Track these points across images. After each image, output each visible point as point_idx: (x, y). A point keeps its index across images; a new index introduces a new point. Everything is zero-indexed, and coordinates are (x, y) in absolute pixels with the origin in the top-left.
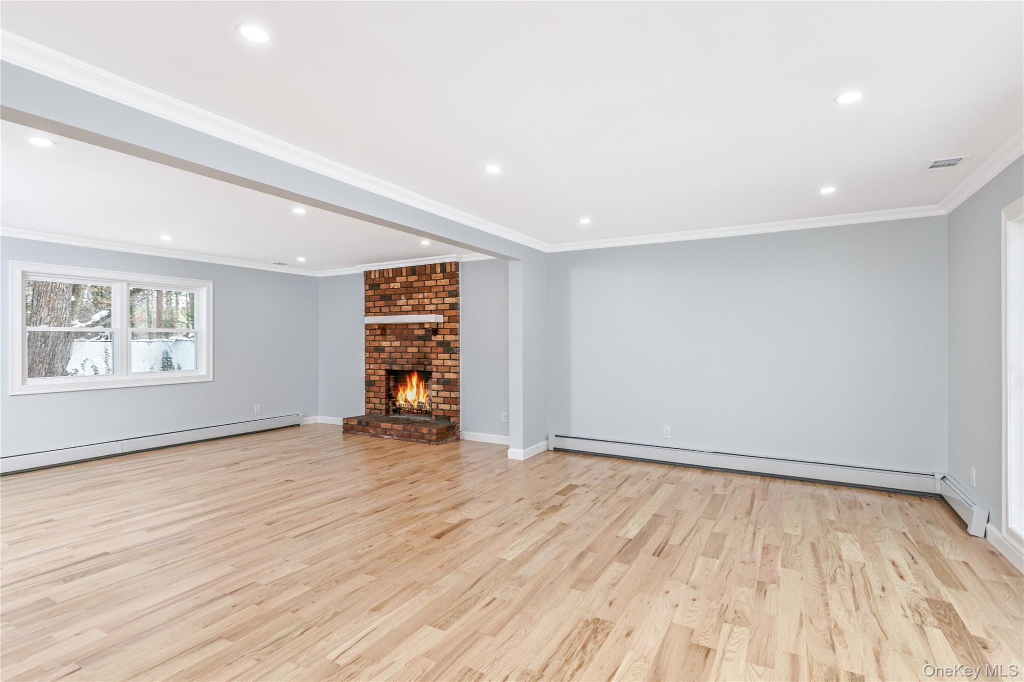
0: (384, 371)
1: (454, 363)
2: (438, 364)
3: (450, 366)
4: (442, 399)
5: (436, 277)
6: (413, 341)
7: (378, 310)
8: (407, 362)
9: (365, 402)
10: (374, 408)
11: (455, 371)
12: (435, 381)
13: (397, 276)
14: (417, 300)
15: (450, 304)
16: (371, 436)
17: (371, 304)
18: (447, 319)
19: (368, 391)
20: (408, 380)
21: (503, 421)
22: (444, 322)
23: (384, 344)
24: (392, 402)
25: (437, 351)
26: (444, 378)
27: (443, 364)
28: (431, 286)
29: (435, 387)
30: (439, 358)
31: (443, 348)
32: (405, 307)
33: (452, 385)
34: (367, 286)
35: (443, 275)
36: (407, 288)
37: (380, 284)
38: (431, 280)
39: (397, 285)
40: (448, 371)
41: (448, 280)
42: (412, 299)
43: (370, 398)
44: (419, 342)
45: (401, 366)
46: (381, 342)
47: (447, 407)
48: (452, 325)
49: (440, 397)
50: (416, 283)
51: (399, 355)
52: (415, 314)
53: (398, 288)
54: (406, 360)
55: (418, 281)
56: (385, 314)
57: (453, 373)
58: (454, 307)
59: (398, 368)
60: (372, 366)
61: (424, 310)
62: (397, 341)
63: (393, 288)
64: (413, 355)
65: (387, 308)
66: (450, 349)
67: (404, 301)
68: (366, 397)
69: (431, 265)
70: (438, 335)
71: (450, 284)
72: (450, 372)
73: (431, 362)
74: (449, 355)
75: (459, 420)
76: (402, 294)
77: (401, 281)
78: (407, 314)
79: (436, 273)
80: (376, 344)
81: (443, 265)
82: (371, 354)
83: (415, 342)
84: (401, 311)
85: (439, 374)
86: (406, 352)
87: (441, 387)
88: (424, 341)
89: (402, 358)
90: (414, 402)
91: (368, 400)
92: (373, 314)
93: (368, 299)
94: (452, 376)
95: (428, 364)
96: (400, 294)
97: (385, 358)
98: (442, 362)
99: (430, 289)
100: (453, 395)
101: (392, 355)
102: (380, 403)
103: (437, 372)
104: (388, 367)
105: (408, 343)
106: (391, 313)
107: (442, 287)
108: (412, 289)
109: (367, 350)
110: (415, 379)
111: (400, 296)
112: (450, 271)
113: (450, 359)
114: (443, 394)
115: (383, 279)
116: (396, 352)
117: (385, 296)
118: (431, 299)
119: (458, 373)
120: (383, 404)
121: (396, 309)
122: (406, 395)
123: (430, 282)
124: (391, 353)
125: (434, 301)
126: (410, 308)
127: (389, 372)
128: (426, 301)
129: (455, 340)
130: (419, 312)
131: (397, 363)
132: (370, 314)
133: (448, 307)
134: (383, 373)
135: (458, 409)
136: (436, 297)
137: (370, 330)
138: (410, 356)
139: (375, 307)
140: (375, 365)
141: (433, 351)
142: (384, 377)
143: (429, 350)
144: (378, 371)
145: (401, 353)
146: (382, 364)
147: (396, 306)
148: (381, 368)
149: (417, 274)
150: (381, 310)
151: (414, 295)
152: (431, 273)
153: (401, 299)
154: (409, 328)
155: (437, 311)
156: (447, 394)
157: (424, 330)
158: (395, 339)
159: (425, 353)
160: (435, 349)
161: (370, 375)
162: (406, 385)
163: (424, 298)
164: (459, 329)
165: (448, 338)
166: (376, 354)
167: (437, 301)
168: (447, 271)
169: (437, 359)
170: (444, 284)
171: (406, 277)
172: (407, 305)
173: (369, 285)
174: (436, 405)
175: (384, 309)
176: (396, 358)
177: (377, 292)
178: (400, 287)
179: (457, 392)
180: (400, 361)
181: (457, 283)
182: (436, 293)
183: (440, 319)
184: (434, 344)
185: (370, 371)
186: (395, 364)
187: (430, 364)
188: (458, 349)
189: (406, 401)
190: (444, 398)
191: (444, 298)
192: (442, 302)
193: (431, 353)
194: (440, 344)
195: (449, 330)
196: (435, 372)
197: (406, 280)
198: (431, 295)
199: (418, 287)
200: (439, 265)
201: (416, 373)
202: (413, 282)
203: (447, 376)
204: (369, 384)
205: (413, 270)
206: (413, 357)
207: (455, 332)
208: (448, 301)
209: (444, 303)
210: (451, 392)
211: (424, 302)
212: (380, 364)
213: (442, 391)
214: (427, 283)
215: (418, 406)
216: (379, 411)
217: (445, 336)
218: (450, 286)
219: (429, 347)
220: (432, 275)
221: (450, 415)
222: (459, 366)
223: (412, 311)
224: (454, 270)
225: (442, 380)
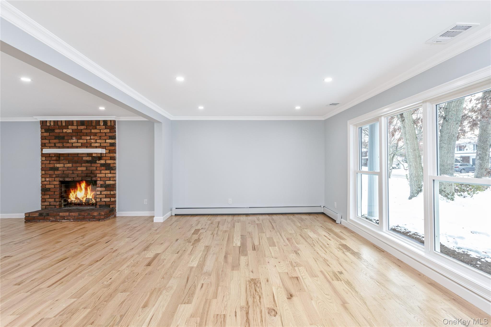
0: (58, 182)
1: (113, 175)
2: (101, 176)
3: (110, 177)
4: (105, 195)
5: (100, 128)
6: (82, 164)
7: (53, 145)
8: (77, 176)
9: (41, 202)
10: (49, 205)
11: (114, 180)
12: (99, 186)
13: (69, 125)
14: (86, 140)
15: (110, 143)
16: (51, 222)
17: (47, 141)
18: (108, 151)
19: (42, 194)
20: (78, 186)
21: (145, 204)
22: (106, 153)
23: (58, 165)
24: (63, 200)
25: (101, 169)
26: (106, 184)
27: (105, 176)
28: (96, 133)
29: (99, 189)
30: (102, 173)
31: (105, 168)
32: (76, 144)
33: (112, 187)
34: (43, 130)
35: (105, 127)
36: (77, 133)
37: (54, 129)
38: (96, 129)
39: (69, 131)
40: (109, 180)
41: (109, 130)
42: (81, 139)
43: (45, 199)
44: (87, 164)
45: (73, 178)
46: (55, 165)
47: (108, 200)
48: (112, 155)
49: (102, 195)
50: (84, 130)
51: (71, 172)
52: (84, 148)
53: (70, 132)
54: (76, 175)
55: (86, 129)
56: (59, 148)
57: (112, 181)
58: (113, 145)
59: (70, 180)
60: (47, 179)
61: (91, 146)
62: (69, 163)
63: (66, 132)
64: (82, 172)
65: (61, 144)
66: (111, 168)
67: (75, 140)
68: (42, 199)
69: (96, 121)
70: (102, 160)
71: (110, 132)
72: (110, 180)
73: (96, 175)
74: (110, 171)
75: (116, 206)
76: (73, 136)
77: (72, 129)
78: (77, 148)
79: (100, 125)
80: (52, 166)
81: (105, 122)
82: (46, 172)
83: (84, 164)
84: (72, 146)
85: (102, 182)
86: (77, 170)
87: (103, 189)
88: (91, 163)
89: (73, 173)
90: (83, 198)
91: (44, 200)
92: (49, 147)
93: (43, 138)
94: (111, 182)
95: (94, 176)
96: (72, 136)
97: (59, 174)
98: (104, 175)
99: (95, 134)
100: (112, 193)
101: (65, 172)
102: (55, 201)
103: (101, 180)
104: (61, 179)
105: (78, 165)
106: (63, 147)
107: (105, 133)
108: (81, 133)
109: (42, 169)
110: (83, 185)
111: (72, 137)
112: (110, 125)
113: (110, 173)
114: (105, 193)
115: (58, 127)
116: (68, 170)
117: (59, 137)
118: (96, 140)
119: (115, 181)
120: (57, 202)
121: (68, 145)
122: (76, 195)
123: (96, 130)
124: (64, 171)
125: (98, 141)
126: (80, 144)
127: (62, 182)
128: (93, 141)
129: (114, 163)
130: (87, 147)
131: (69, 177)
132: (45, 147)
133: (108, 145)
134: (58, 183)
135: (115, 200)
136: (100, 139)
137: (45, 157)
138: (80, 172)
139: (50, 143)
140: (50, 178)
141: (98, 169)
142: (58, 185)
143: (95, 168)
144: (53, 182)
145: (73, 170)
146: (56, 177)
147: (68, 143)
148: (56, 180)
149: (85, 125)
150: (55, 145)
151: (83, 137)
152: (96, 125)
153: (72, 139)
154: (79, 156)
155: (100, 147)
156: (109, 193)
157: (91, 157)
158: (68, 163)
159: (92, 170)
160: (100, 168)
161: (45, 185)
162: (77, 189)
163: (91, 139)
164: (116, 157)
165: (109, 162)
166: (51, 171)
167: (101, 141)
168: (108, 125)
169: (101, 173)
170: (106, 132)
171: (76, 126)
172: (78, 143)
173: (45, 129)
174: (99, 199)
175: (58, 145)
176: (68, 174)
177: (51, 134)
178: (71, 132)
179: (115, 191)
180: (72, 176)
181: (115, 132)
182: (100, 137)
183: (103, 151)
184: (99, 165)
185: (46, 182)
186: (68, 177)
187: (96, 176)
188: (115, 167)
189: (76, 198)
190: (106, 195)
191: (106, 140)
192: (105, 142)
193: (96, 170)
194: (102, 165)
195: (110, 157)
196: (99, 181)
197: (76, 128)
198: (96, 138)
199: (87, 133)
200: (102, 121)
201: (84, 182)
202: (82, 129)
203: (108, 182)
204: (44, 190)
205: (82, 123)
206: (82, 173)
207: (114, 158)
208: (109, 141)
209: (106, 142)
210: (110, 191)
211: (91, 141)
212: (55, 178)
213: (104, 191)
214: (93, 131)
215: (85, 201)
216: (54, 206)
217: (106, 161)
218: (110, 133)
219: (94, 167)
220: (97, 126)
221: (110, 204)
222: (116, 177)
223: (82, 146)
224: (113, 125)
225: (104, 185)
